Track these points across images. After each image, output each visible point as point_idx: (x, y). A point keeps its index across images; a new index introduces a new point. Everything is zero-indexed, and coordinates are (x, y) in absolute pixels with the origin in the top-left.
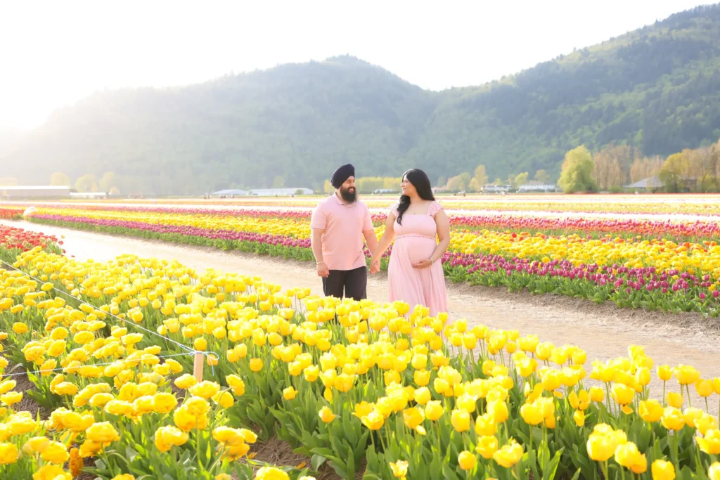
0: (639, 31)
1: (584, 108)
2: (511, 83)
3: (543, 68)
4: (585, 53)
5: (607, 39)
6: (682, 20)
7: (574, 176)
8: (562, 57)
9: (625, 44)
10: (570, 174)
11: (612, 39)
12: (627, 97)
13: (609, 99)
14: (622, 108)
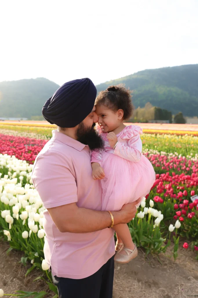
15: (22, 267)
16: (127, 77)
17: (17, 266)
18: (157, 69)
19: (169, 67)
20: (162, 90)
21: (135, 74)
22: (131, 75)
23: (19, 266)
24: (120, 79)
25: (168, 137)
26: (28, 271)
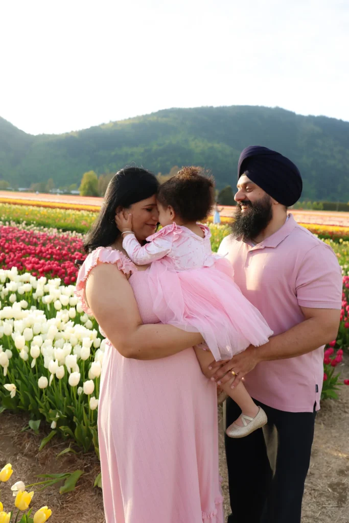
0: (143, 116)
1: (113, 153)
2: (75, 135)
3: (93, 129)
4: (115, 124)
5: (127, 118)
6: (164, 113)
7: (87, 187)
8: (103, 124)
9: (136, 122)
10: (85, 185)
11: (130, 119)
12: (135, 149)
13: (126, 150)
14: (132, 155)
15: (29, 437)
16: (138, 118)
17: (19, 435)
18: (190, 109)
19: (212, 107)
20: (198, 145)
21: (153, 114)
22: (147, 116)
23: (23, 436)
24: (125, 120)
25: (217, 228)
26: (43, 443)
